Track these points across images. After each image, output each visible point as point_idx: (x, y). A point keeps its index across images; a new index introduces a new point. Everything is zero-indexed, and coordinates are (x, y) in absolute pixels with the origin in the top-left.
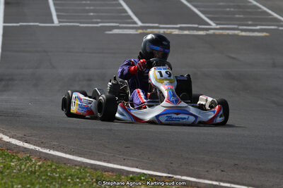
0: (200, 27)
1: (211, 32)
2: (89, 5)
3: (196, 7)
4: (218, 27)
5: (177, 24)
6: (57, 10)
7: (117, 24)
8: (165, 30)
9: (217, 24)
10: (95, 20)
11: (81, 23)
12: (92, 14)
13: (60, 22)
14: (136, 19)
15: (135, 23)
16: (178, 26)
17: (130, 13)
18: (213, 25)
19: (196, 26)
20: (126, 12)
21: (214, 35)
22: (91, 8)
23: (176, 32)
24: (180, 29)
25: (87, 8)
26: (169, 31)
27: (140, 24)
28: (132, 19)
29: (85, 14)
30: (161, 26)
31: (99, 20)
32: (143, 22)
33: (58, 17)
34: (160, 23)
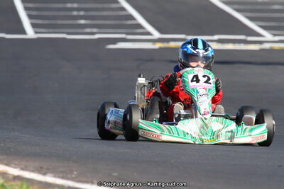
0: (250, 39)
1: (267, 46)
2: (78, 9)
3: (238, 10)
4: (277, 38)
5: (213, 35)
6: (30, 17)
7: (123, 36)
9: (275, 35)
10: (88, 30)
11: (69, 34)
12: (82, 22)
13: (36, 33)
14: (149, 28)
15: (149, 34)
16: (216, 37)
17: (141, 20)
18: (268, 36)
19: (242, 37)
20: (131, 17)
21: (271, 50)
22: (82, 13)
24: (219, 41)
25: (75, 13)
27: (156, 35)
30: (189, 37)
31: (95, 30)
32: (161, 31)
33: (34, 26)
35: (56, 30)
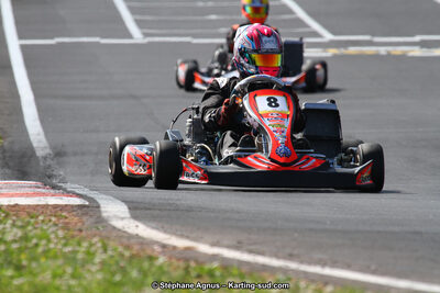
5: (412, 35)
6: (133, 10)
8: (390, 49)
11: (195, 36)
12: (213, 17)
13: (146, 35)
14: (315, 26)
15: (316, 34)
16: (418, 38)
17: (301, 13)
20: (291, 12)
22: (210, 4)
23: (416, 52)
24: (423, 44)
25: (200, 4)
26: (398, 50)
27: (328, 36)
28: (306, 26)
29: (199, 18)
30: (377, 39)
32: (334, 33)
33: (139, 23)
34: (373, 35)
35: (176, 31)
